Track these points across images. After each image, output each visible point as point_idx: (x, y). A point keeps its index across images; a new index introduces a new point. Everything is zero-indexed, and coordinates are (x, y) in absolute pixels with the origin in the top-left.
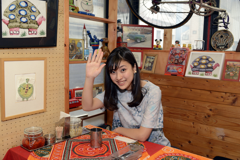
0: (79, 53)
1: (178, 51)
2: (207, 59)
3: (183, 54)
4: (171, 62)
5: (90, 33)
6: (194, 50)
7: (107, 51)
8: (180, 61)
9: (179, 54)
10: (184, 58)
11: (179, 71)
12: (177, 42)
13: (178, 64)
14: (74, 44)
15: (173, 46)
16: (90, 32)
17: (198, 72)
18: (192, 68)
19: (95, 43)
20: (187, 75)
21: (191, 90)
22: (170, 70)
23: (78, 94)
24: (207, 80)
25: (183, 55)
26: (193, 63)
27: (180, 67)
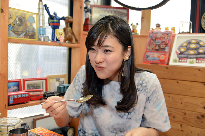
0: (30, 30)
1: (159, 36)
2: (198, 43)
3: (166, 38)
4: (151, 49)
5: (48, 8)
6: (179, 33)
7: (71, 33)
8: (163, 47)
9: (160, 38)
10: (167, 42)
11: (162, 59)
12: (158, 26)
13: (159, 50)
14: (23, 17)
15: (153, 29)
16: (48, 6)
17: (186, 59)
18: (178, 55)
19: (55, 21)
20: (171, 63)
21: (178, 82)
22: (149, 58)
23: (30, 85)
24: (199, 69)
25: (166, 40)
26: (179, 49)
27: (162, 53)
